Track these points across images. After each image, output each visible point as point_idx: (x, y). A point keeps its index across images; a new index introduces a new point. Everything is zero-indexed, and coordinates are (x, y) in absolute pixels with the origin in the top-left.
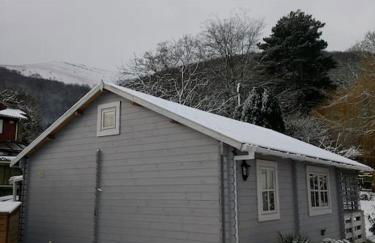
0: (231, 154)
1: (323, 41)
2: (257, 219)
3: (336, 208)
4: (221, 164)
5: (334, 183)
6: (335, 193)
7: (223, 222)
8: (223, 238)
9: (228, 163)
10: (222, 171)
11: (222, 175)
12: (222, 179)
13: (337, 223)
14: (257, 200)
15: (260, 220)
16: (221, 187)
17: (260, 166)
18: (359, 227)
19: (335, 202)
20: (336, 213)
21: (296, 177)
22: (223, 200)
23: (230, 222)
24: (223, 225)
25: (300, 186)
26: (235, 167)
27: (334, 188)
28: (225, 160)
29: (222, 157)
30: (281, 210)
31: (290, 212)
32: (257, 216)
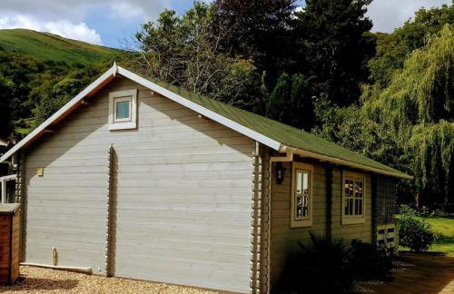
0: (267, 155)
1: (366, 20)
2: (289, 225)
3: (369, 217)
4: (256, 165)
5: (370, 191)
6: (370, 201)
7: (255, 226)
8: (254, 243)
9: (263, 164)
10: (256, 173)
11: (256, 178)
12: (256, 182)
13: (369, 234)
14: (290, 205)
15: (293, 226)
16: (256, 191)
17: (296, 169)
18: (391, 240)
19: (369, 212)
20: (369, 223)
21: (332, 183)
22: (256, 204)
23: (262, 226)
24: (255, 230)
25: (335, 192)
26: (270, 170)
27: (369, 196)
28: (260, 161)
29: (257, 157)
30: (313, 216)
31: (323, 219)
32: (290, 221)
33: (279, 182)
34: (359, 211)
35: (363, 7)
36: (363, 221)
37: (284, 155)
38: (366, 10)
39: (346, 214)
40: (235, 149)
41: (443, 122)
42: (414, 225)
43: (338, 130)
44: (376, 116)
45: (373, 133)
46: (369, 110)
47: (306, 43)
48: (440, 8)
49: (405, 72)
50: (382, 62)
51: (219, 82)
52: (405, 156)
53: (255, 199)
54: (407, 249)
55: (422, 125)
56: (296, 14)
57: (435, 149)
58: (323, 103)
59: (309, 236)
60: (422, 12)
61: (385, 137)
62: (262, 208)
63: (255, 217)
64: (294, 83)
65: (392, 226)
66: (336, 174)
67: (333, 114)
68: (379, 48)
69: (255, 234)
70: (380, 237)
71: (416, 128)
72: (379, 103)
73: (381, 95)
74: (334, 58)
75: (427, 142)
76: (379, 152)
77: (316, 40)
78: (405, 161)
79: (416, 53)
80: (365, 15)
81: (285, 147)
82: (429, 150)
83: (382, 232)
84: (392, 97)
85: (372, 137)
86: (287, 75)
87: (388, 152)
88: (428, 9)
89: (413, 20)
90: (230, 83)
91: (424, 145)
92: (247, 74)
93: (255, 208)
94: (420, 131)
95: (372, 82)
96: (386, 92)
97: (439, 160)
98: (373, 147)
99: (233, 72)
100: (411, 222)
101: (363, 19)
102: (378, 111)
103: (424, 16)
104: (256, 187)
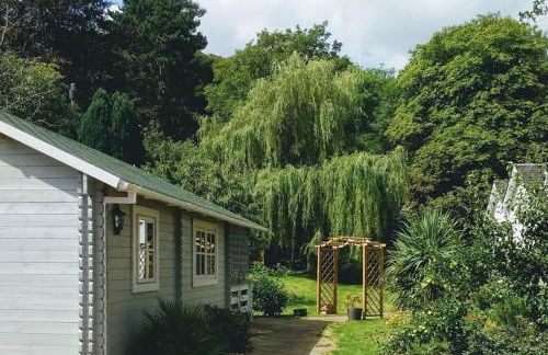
1: (200, 36)
2: (131, 290)
3: (222, 277)
4: (84, 207)
5: (223, 245)
6: (223, 258)
7: (85, 292)
8: (84, 316)
9: (94, 207)
10: (84, 219)
11: (85, 226)
12: (84, 231)
13: (223, 297)
14: (132, 262)
15: (135, 291)
16: (84, 244)
17: (138, 215)
18: (244, 304)
19: (223, 271)
20: (223, 284)
21: (181, 235)
22: (85, 262)
23: (95, 293)
24: (85, 298)
25: (185, 247)
26: (104, 215)
27: (222, 251)
28: (90, 202)
29: (84, 197)
30: (160, 278)
31: (171, 281)
32: (131, 285)
33: (117, 231)
34: (212, 270)
35: (196, 19)
36: (216, 282)
37: (124, 194)
38: (198, 24)
39: (198, 273)
40: (51, 184)
41: (291, 167)
42: (268, 285)
43: (175, 170)
44: (218, 155)
45: (219, 176)
46: (209, 148)
47: (125, 54)
48: (284, 33)
49: (248, 104)
50: (221, 90)
51: (8, 91)
52: (255, 205)
53: (84, 256)
54: (261, 314)
55: (268, 170)
56: (110, 13)
57: (281, 198)
58: (154, 134)
59: (158, 304)
60: (264, 34)
61: (232, 181)
62: (94, 268)
63: (84, 280)
64: (116, 103)
65: (245, 287)
66: (185, 223)
67: (167, 149)
68: (217, 72)
69: (84, 304)
70: (233, 301)
71: (262, 173)
72: (219, 140)
73: (223, 130)
74: (162, 78)
75: (274, 190)
76: (225, 199)
77: (138, 53)
78: (254, 211)
79: (261, 82)
80: (198, 29)
81: (126, 184)
82: (276, 198)
83: (235, 294)
84: (235, 133)
85: (216, 180)
86: (104, 92)
87: (236, 199)
88: (271, 31)
89: (255, 43)
90: (25, 94)
91: (270, 193)
92: (50, 83)
93: (84, 268)
94: (265, 177)
95: (210, 114)
96: (228, 127)
97: (286, 211)
98: (219, 192)
99: (29, 78)
100: (263, 281)
101: (195, 34)
102: (219, 149)
103: (267, 40)
104: (85, 238)
